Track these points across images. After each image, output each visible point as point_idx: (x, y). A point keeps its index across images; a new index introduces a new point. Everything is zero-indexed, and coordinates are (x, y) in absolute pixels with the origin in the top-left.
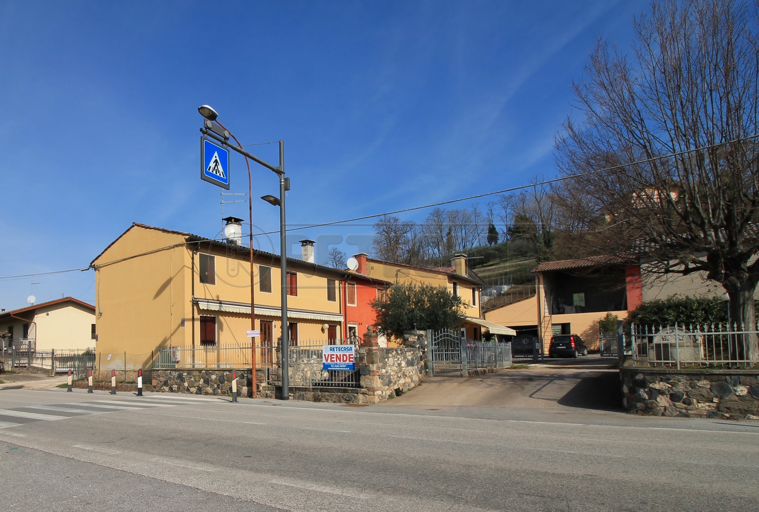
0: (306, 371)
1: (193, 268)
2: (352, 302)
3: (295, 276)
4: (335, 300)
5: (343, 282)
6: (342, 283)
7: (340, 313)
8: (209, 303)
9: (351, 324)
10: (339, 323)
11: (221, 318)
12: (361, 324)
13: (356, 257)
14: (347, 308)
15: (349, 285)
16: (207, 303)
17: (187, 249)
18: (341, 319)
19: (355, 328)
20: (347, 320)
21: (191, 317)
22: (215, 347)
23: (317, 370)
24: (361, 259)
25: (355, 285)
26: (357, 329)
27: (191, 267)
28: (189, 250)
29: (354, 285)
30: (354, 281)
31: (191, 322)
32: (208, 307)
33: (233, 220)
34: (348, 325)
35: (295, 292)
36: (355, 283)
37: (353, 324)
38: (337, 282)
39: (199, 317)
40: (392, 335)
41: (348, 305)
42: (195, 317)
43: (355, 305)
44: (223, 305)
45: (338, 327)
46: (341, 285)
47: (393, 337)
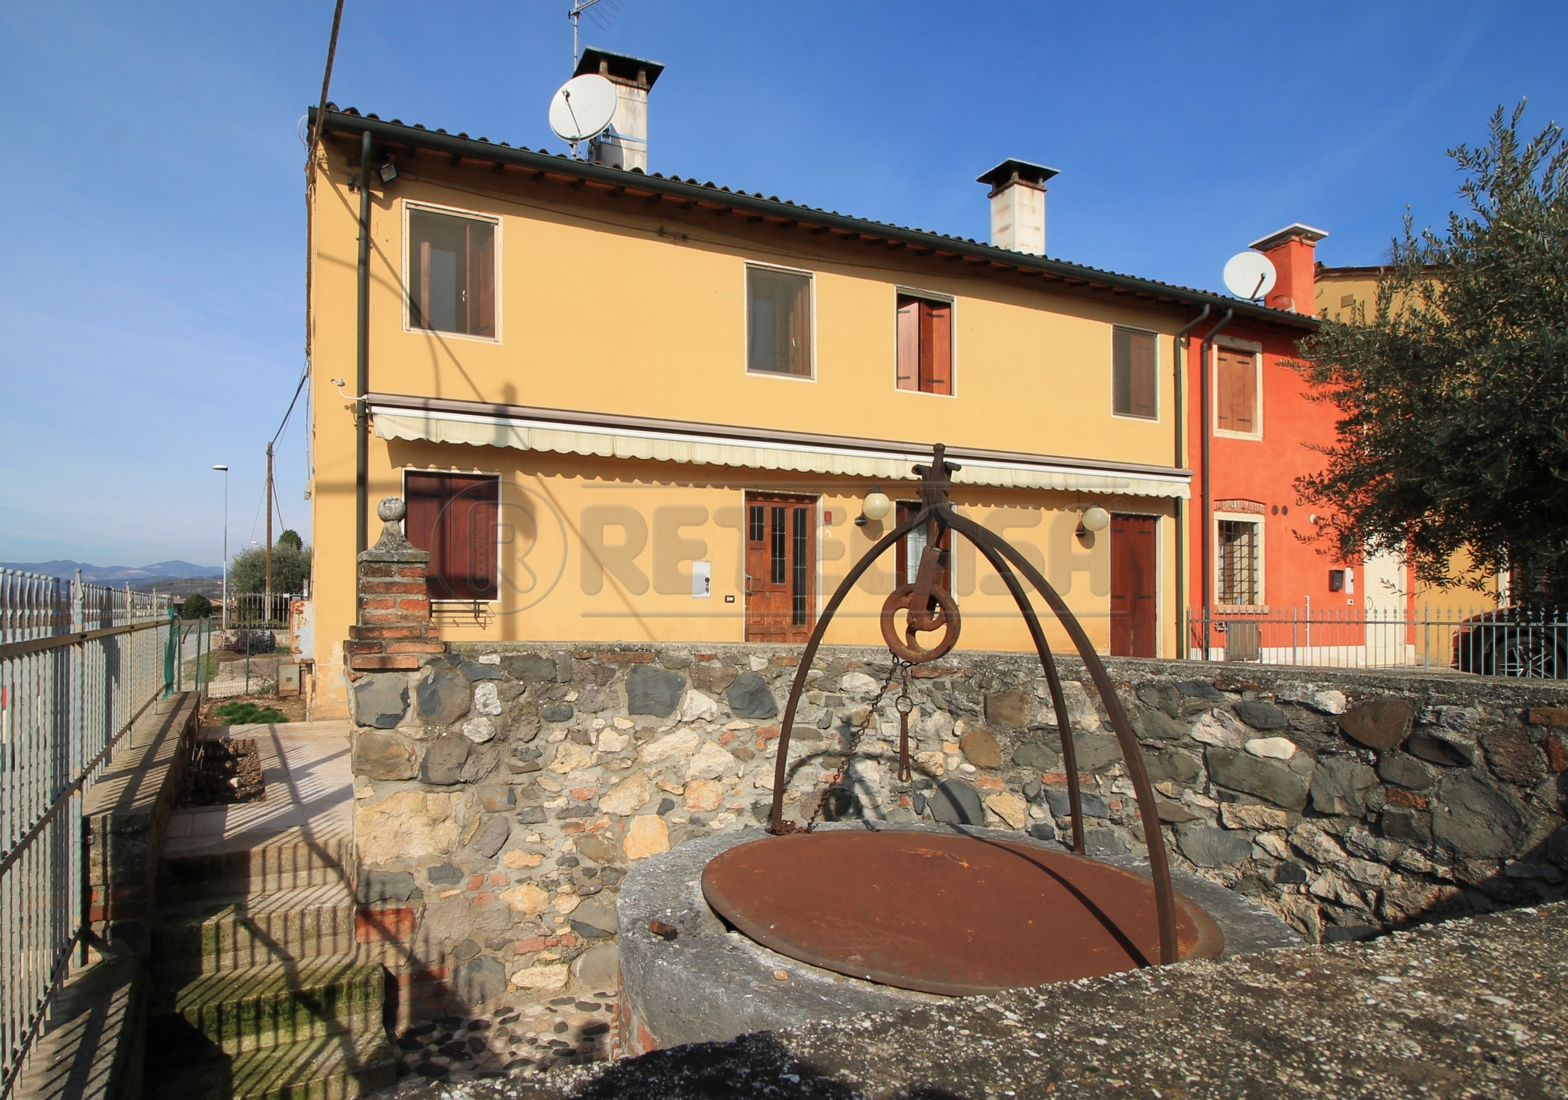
0: (622, 819)
1: (364, 262)
2: (1245, 422)
3: (945, 312)
4: (1149, 411)
5: (1196, 342)
6: (1188, 345)
7: (1178, 464)
8: (433, 414)
9: (1232, 510)
10: (1173, 505)
11: (525, 481)
12: (1285, 511)
13: (1263, 247)
14: (1211, 447)
15: (1225, 355)
16: (421, 413)
17: (333, 181)
18: (1181, 489)
19: (1249, 527)
20: (1213, 495)
21: (352, 476)
22: (494, 605)
23: (718, 808)
24: (1289, 254)
25: (1259, 357)
26: (1260, 530)
27: (354, 259)
28: (344, 189)
29: (1251, 354)
30: (1251, 338)
31: (350, 502)
32: (427, 432)
33: (603, 65)
34: (1218, 516)
35: (945, 377)
36: (1256, 346)
37: (1243, 510)
38: (1164, 343)
39: (399, 474)
40: (1453, 545)
41: (1218, 432)
42: (373, 475)
43: (1256, 435)
44: (514, 422)
45: (1165, 526)
46: (1184, 352)
47: (1460, 559)
